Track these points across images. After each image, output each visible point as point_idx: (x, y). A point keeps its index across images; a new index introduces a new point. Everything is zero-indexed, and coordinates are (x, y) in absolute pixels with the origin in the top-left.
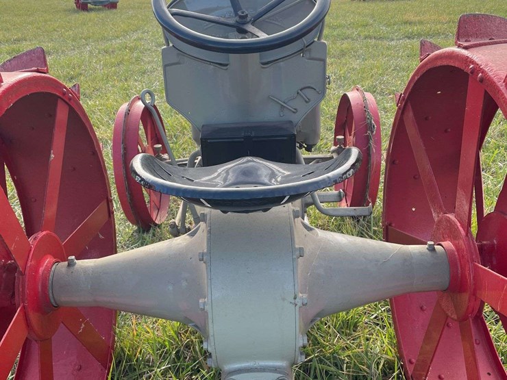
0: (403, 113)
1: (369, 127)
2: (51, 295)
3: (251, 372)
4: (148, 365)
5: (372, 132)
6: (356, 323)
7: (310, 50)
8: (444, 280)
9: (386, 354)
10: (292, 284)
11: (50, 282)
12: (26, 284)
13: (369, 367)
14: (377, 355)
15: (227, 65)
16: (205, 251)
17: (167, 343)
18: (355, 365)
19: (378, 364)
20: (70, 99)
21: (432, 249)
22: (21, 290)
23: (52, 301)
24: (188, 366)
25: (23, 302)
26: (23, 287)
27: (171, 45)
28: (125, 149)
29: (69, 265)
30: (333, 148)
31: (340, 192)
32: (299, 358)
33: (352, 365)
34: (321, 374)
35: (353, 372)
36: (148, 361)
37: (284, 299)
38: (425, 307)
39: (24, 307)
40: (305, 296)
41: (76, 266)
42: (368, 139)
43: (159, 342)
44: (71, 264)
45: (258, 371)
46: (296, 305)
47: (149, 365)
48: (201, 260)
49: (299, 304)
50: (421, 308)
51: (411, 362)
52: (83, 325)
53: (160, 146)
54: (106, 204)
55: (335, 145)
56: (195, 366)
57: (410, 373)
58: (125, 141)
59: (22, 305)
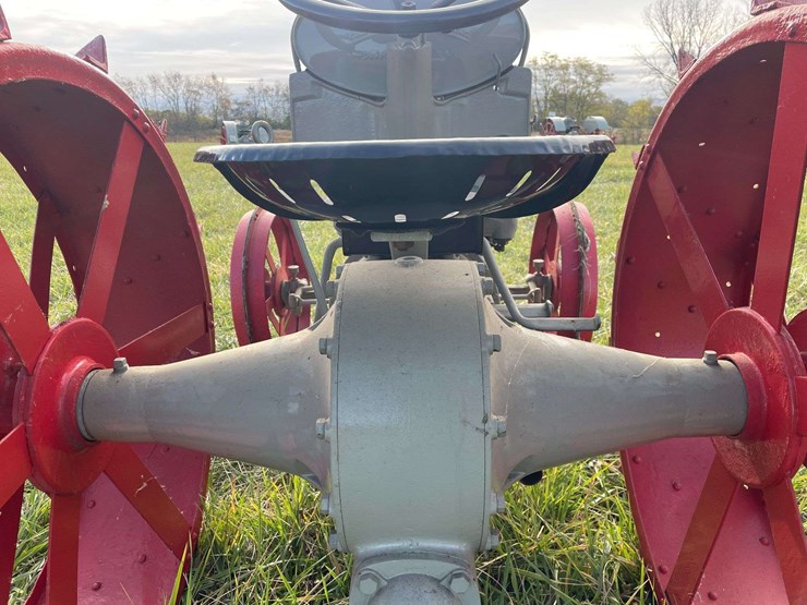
0: (646, 176)
1: (580, 241)
2: (80, 418)
3: (405, 558)
4: (249, 560)
5: (585, 248)
6: (570, 509)
7: (507, 80)
8: (737, 414)
9: (622, 555)
10: (481, 396)
11: (80, 396)
12: (34, 389)
13: (597, 575)
14: (608, 555)
15: (382, 99)
16: (331, 336)
17: (280, 527)
18: (572, 570)
19: (610, 571)
20: (146, 129)
21: (713, 362)
22: (23, 399)
23: (82, 428)
24: (309, 565)
25: (25, 421)
26: (27, 395)
27: (303, 68)
28: (247, 263)
29: (116, 372)
30: (529, 276)
31: (547, 305)
32: (489, 541)
33: (568, 572)
34: (519, 584)
35: (570, 581)
36: (250, 554)
37: (465, 422)
38: (679, 485)
39: (25, 429)
40: (502, 419)
41: (126, 373)
42: (579, 256)
43: (269, 526)
44: (118, 370)
45: (417, 558)
46: (486, 433)
47: (249, 558)
48: (323, 352)
49: (493, 433)
50: (674, 486)
51: (662, 571)
52: (145, 484)
53: (297, 267)
54: (202, 311)
55: (531, 272)
56: (320, 564)
57: (663, 589)
58: (247, 252)
59: (21, 424)
